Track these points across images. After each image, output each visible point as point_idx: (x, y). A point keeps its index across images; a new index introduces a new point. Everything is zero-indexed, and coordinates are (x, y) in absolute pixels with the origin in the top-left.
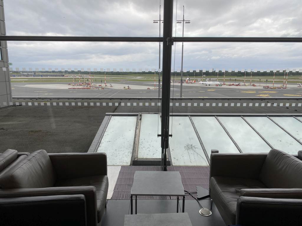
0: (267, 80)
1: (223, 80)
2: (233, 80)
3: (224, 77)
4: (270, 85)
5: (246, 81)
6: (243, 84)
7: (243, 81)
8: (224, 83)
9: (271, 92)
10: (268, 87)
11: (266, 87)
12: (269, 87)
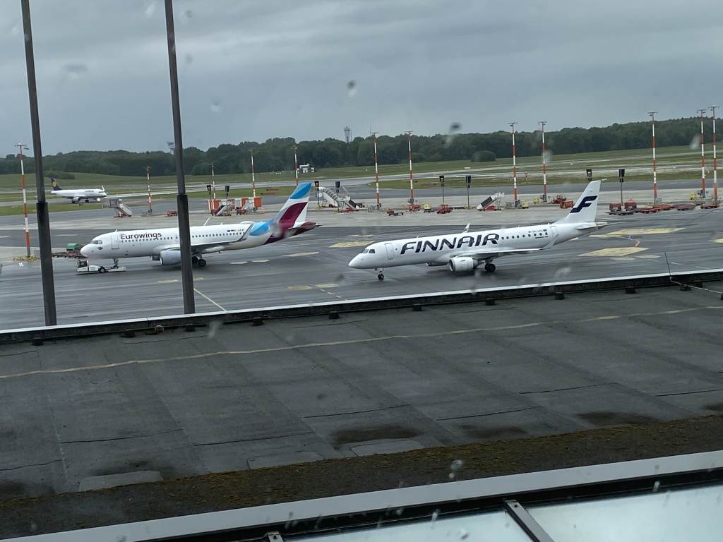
0: (622, 172)
1: (404, 185)
2: (455, 183)
3: (407, 171)
4: (643, 197)
5: (519, 181)
6: (510, 198)
7: (503, 184)
8: (411, 201)
9: (651, 231)
10: (632, 208)
11: (623, 209)
12: (634, 205)
